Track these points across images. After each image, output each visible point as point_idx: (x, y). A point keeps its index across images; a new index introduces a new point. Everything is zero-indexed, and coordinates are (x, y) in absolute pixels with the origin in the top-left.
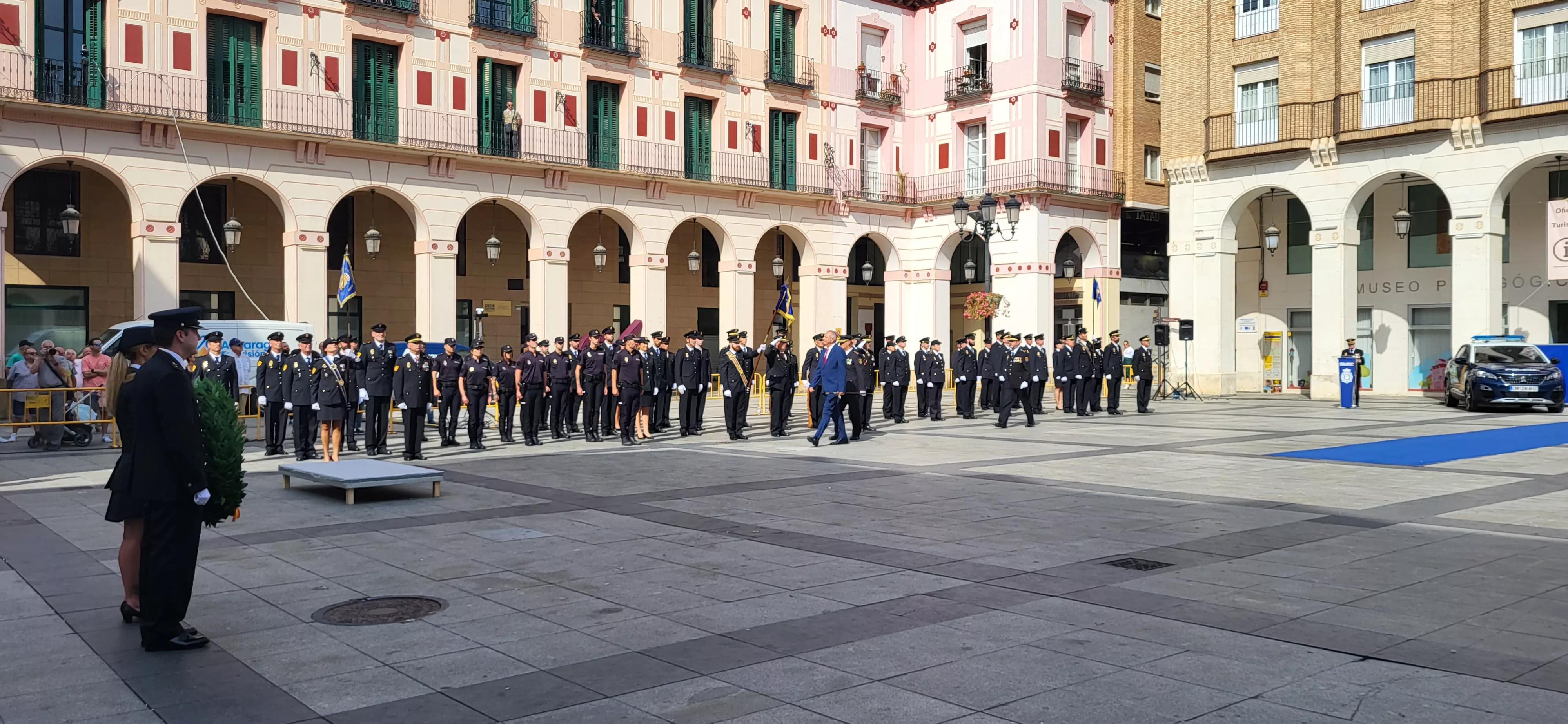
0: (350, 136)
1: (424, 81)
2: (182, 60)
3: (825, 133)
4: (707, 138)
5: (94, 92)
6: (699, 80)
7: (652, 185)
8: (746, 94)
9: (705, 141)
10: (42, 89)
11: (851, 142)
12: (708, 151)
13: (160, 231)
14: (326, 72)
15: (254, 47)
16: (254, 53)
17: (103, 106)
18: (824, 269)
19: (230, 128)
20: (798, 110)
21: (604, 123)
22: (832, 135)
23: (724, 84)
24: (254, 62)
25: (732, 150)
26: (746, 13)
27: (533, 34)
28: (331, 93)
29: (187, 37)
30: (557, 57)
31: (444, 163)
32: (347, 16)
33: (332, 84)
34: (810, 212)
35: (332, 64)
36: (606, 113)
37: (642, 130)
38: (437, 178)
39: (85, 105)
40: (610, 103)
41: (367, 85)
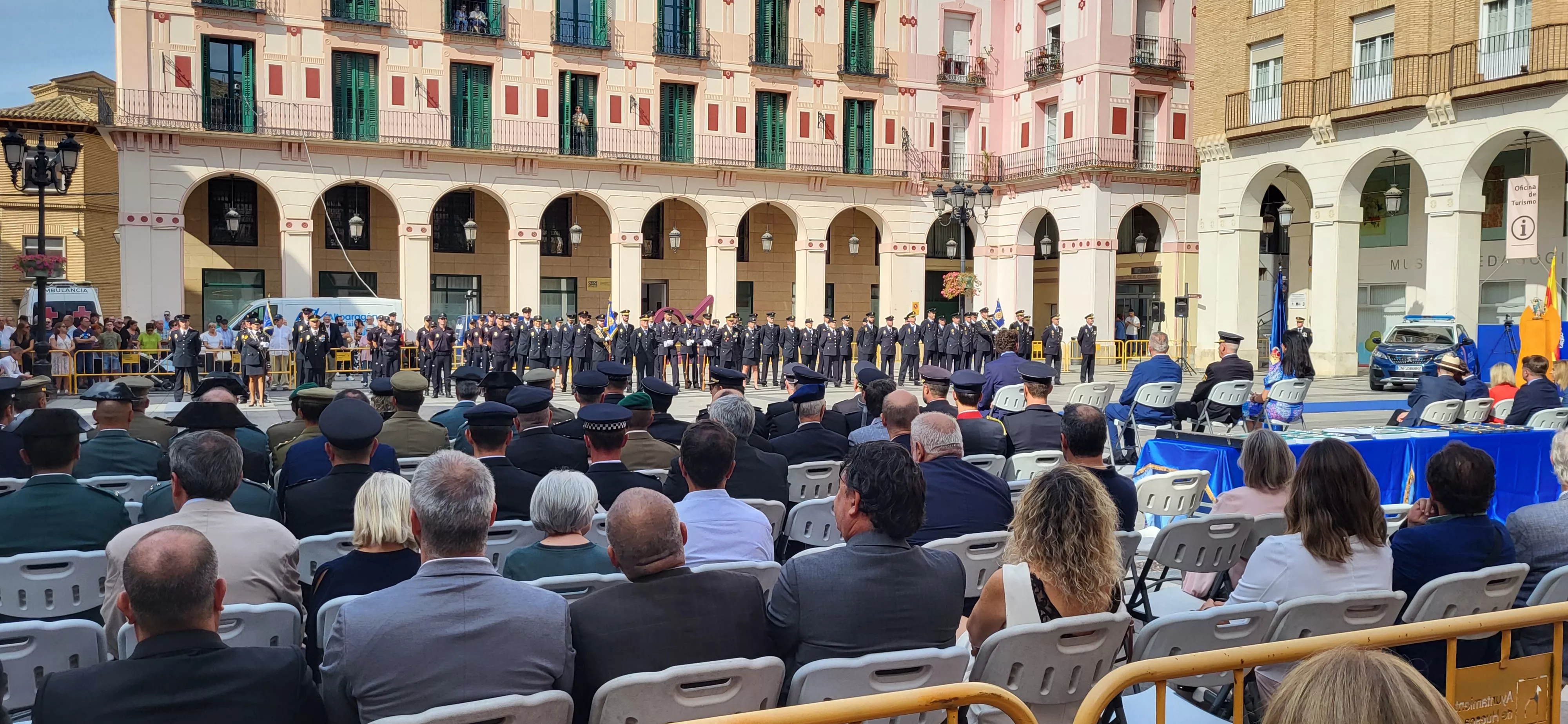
0: (448, 145)
1: (512, 94)
2: (313, 90)
3: (902, 118)
4: (781, 129)
5: (248, 121)
6: (771, 77)
7: (721, 174)
8: (818, 86)
9: (779, 132)
10: (208, 121)
11: (932, 125)
12: (782, 140)
13: (297, 227)
14: (428, 93)
15: (372, 76)
16: (372, 80)
17: (255, 132)
18: (900, 246)
19: (352, 143)
20: (874, 98)
21: (679, 120)
22: (911, 119)
23: (796, 79)
24: (372, 88)
25: (804, 139)
26: (820, 11)
27: (608, 48)
28: (433, 110)
29: (317, 71)
30: (631, 65)
31: (528, 162)
32: (445, 44)
33: (433, 102)
34: (886, 193)
35: (433, 85)
36: (680, 112)
37: (713, 125)
38: (523, 176)
39: (240, 131)
40: (685, 103)
41: (465, 101)
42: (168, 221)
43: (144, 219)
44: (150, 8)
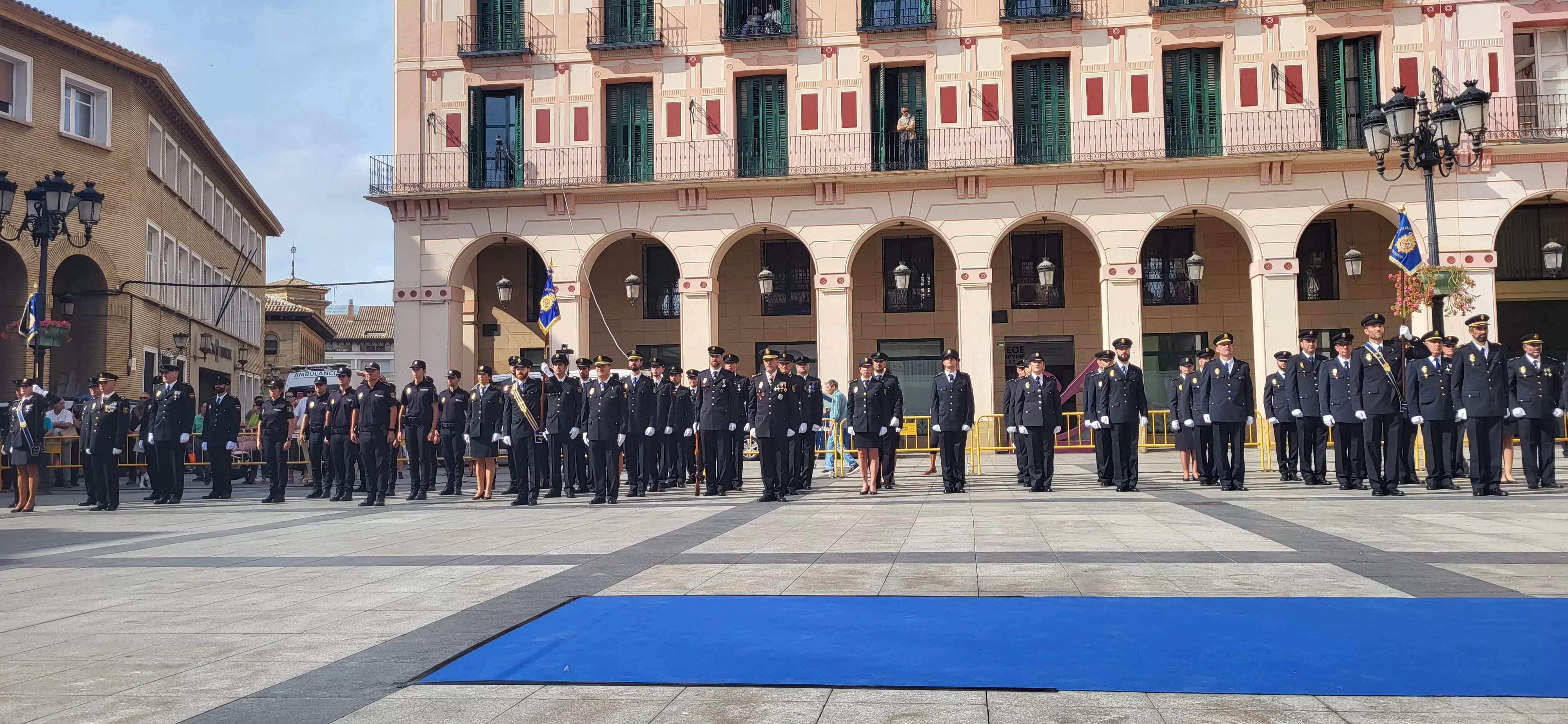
0: (733, 176)
1: (810, 104)
2: (580, 132)
3: (1432, 53)
6: (1187, 26)
7: (1110, 174)
8: (1270, 26)
10: (472, 178)
11: (1493, 58)
14: (708, 117)
15: (650, 108)
16: (648, 113)
17: (523, 185)
19: (627, 186)
20: (1378, 30)
22: (1449, 53)
23: (1230, 22)
24: (648, 122)
25: (1250, 108)
27: (934, 23)
28: (713, 137)
29: (585, 111)
30: (969, 43)
31: (831, 188)
32: (726, 56)
33: (713, 127)
35: (713, 107)
36: (1048, 96)
37: (1096, 106)
39: (515, 186)
41: (757, 122)
42: (436, 295)
43: (413, 294)
44: (425, 67)
